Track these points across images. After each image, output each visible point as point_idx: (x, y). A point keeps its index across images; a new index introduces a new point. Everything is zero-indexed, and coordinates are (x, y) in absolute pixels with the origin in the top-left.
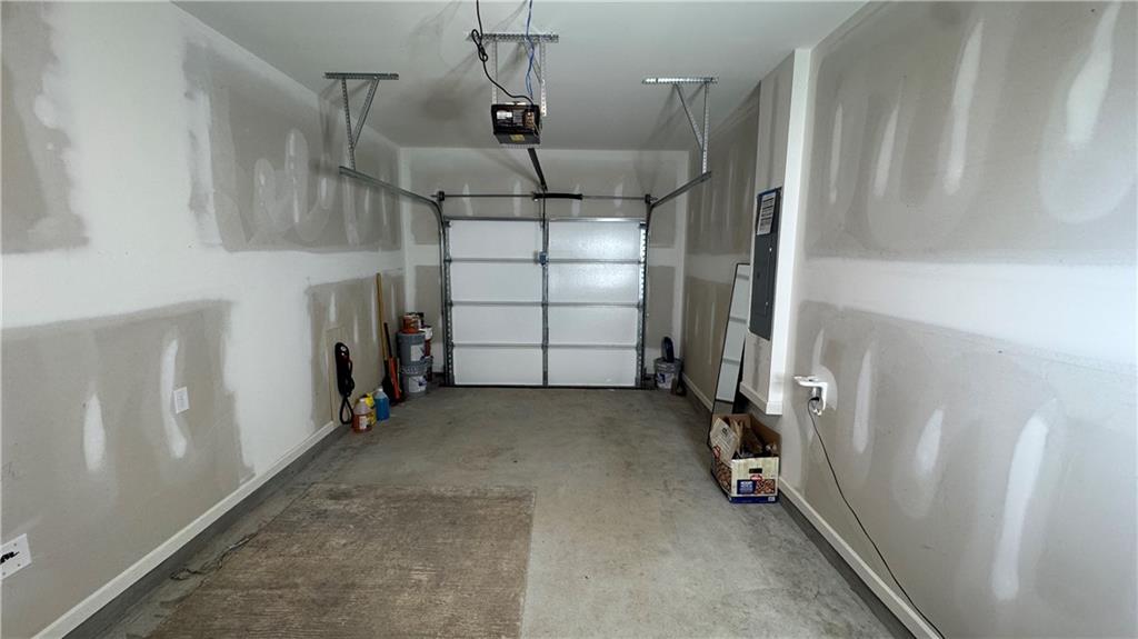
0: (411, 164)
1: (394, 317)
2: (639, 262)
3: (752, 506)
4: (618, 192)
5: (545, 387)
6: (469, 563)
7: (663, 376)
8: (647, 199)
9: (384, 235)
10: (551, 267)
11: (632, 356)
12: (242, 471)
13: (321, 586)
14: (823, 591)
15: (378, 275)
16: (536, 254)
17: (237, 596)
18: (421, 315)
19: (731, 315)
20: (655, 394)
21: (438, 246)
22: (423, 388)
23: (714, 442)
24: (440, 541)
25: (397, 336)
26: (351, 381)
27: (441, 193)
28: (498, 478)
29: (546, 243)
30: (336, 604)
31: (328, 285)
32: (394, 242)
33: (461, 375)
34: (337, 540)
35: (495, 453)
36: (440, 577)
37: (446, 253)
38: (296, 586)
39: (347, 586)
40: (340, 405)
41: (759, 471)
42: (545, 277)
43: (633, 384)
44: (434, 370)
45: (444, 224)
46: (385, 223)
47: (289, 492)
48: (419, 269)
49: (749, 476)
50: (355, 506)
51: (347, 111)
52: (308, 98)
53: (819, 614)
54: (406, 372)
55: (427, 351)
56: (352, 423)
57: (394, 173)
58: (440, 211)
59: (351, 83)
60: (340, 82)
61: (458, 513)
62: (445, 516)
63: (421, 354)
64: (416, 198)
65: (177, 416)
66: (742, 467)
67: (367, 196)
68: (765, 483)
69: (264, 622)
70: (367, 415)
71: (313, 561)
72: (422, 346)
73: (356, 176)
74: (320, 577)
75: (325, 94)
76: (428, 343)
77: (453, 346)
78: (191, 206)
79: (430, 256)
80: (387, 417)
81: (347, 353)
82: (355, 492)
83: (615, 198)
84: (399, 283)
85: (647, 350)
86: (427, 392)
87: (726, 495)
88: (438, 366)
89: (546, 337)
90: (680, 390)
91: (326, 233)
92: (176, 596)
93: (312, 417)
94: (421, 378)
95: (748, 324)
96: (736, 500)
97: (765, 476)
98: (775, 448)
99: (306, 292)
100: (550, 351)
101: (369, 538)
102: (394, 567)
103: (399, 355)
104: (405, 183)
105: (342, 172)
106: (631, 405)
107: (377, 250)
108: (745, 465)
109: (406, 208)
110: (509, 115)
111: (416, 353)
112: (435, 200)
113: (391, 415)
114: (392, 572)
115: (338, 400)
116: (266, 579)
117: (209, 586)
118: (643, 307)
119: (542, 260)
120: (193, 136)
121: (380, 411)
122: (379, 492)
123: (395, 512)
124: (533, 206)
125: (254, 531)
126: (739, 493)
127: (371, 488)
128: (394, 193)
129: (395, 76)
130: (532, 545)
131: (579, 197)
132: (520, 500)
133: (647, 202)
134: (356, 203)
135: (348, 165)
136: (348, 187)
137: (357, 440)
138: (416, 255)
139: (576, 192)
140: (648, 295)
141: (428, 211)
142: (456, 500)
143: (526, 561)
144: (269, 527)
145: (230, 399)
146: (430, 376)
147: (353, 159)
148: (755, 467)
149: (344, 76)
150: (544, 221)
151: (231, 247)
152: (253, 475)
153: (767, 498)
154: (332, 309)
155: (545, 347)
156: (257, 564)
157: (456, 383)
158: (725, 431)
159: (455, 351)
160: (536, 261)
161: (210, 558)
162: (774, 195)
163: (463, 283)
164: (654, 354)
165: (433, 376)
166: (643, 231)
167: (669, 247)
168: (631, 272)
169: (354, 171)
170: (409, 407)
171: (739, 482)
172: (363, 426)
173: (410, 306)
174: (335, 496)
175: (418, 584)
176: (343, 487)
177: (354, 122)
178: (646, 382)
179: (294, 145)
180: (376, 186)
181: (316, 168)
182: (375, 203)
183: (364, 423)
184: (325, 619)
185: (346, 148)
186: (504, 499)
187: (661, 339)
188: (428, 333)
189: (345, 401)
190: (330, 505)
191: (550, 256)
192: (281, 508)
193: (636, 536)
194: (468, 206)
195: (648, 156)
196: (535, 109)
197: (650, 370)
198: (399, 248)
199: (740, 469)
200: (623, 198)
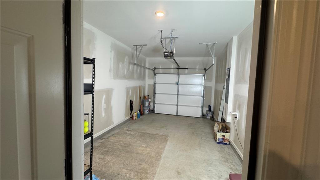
0: (149, 61)
1: (143, 95)
2: (202, 85)
3: (222, 145)
4: (197, 67)
5: (177, 115)
6: (153, 145)
7: (208, 115)
8: (205, 69)
9: (142, 77)
10: (180, 85)
11: (200, 109)
12: (112, 123)
13: (125, 144)
14: (233, 162)
15: (140, 86)
16: (176, 82)
17: (110, 143)
18: (149, 96)
19: (222, 98)
20: (205, 119)
21: (153, 80)
22: (148, 113)
23: (214, 129)
24: (148, 141)
25: (143, 100)
26: (133, 108)
27: (155, 68)
28: (162, 132)
29: (179, 79)
30: (128, 147)
31: (130, 87)
32: (144, 79)
33: (157, 111)
34: (128, 138)
35: (163, 127)
36: (147, 146)
37: (155, 81)
38: (121, 143)
39: (130, 145)
40: (130, 113)
41: (224, 136)
42: (178, 88)
43: (200, 117)
44: (151, 109)
45: (155, 75)
46: (142, 74)
47: (119, 129)
48: (149, 85)
49: (222, 137)
50: (132, 133)
51: (137, 52)
52: (129, 49)
53: (230, 165)
54: (144, 108)
55: (149, 104)
56: (132, 118)
57: (145, 64)
58: (155, 72)
59: (138, 47)
60: (136, 46)
61: (152, 137)
62: (150, 137)
63: (148, 105)
64: (149, 69)
65: (104, 109)
66: (220, 135)
67: (139, 68)
68: (226, 139)
69: (115, 147)
70: (135, 116)
71: (124, 140)
72: (148, 103)
73: (137, 65)
74: (125, 143)
75: (133, 49)
76: (150, 102)
77: (155, 103)
78: (109, 71)
79: (151, 82)
80: (139, 118)
81: (132, 102)
82: (132, 130)
83: (196, 69)
84: (144, 88)
85: (204, 108)
86: (149, 114)
87: (216, 141)
88: (152, 108)
89: (178, 103)
90: (212, 119)
91: (130, 77)
92: (101, 142)
93: (125, 115)
94: (148, 110)
95: (225, 100)
96: (218, 143)
97: (226, 137)
98: (229, 131)
99: (126, 88)
100: (178, 106)
101: (134, 138)
102: (139, 143)
103: (143, 104)
104: (147, 66)
105: (135, 64)
106: (198, 121)
107: (140, 80)
108: (221, 134)
109: (147, 71)
110: (167, 54)
111: (147, 104)
112: (153, 69)
113: (140, 118)
114: (138, 144)
115: (130, 112)
116: (116, 141)
117: (106, 141)
118: (203, 97)
119: (177, 84)
120: (111, 59)
121: (138, 116)
122: (137, 131)
123: (140, 135)
124: (176, 71)
125: (113, 134)
126: (219, 141)
127: (135, 130)
128: (145, 68)
129: (146, 45)
130: (167, 144)
131: (187, 69)
132: (166, 136)
133: (205, 70)
134: (137, 70)
135: (136, 62)
136: (135, 67)
137: (133, 122)
138: (149, 82)
139: (187, 68)
140: (204, 94)
141: (152, 72)
142: (152, 134)
143: (165, 146)
144: (116, 134)
145: (111, 108)
146: (149, 110)
147: (137, 62)
148: (223, 135)
149: (137, 45)
150: (178, 74)
151: (115, 79)
152: (113, 124)
153: (226, 143)
154: (130, 93)
155: (177, 105)
156: (114, 139)
157: (156, 112)
158: (217, 126)
159: (156, 105)
160: (176, 84)
161: (106, 137)
162: (229, 69)
163: (158, 89)
164: (206, 109)
165: (150, 111)
166: (204, 77)
167: (210, 81)
168: (201, 87)
169: (137, 64)
170: (144, 116)
171: (219, 138)
172: (134, 119)
173: (146, 94)
174: (128, 131)
175: (143, 147)
176: (130, 129)
177: (138, 53)
178: (203, 116)
179: (126, 59)
180: (141, 66)
181: (130, 63)
182: (140, 70)
183: (135, 118)
184: (126, 149)
185: (136, 59)
186: (163, 136)
187: (208, 105)
188: (150, 100)
189: (131, 112)
190: (127, 132)
191: (179, 83)
192: (118, 131)
193: (191, 146)
194: (161, 71)
195: (206, 59)
196: (172, 52)
197: (205, 113)
198: (145, 80)
199: (219, 135)
200: (199, 69)
